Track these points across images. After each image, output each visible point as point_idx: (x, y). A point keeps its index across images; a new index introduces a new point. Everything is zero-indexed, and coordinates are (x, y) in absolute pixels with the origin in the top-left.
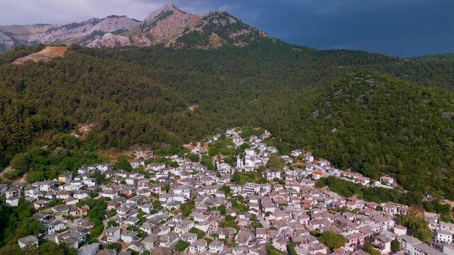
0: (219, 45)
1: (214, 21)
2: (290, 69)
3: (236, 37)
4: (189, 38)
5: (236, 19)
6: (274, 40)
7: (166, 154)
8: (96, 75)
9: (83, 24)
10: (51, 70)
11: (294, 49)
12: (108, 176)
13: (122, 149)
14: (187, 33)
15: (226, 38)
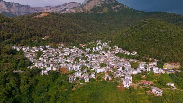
0: (107, 11)
1: (106, 2)
2: (133, 20)
3: (114, 8)
4: (95, 9)
5: (115, 1)
6: (130, 9)
7: (71, 46)
8: (56, 22)
9: (61, 6)
10: (42, 20)
11: (138, 12)
12: (48, 49)
13: (57, 43)
14: (95, 7)
15: (110, 9)
